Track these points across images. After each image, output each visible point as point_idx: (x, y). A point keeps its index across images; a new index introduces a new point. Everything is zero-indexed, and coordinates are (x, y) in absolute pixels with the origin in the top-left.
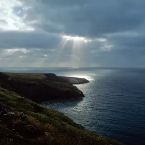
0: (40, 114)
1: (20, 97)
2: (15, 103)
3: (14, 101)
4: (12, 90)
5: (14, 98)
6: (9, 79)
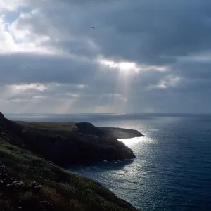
0: (63, 184)
1: (36, 158)
5: (27, 160)
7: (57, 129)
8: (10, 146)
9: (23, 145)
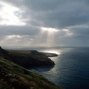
1: (15, 65)
2: (12, 68)
3: (12, 67)
4: (11, 61)
5: (12, 65)
6: (9, 54)
7: (23, 53)
8: (4, 60)
9: (10, 59)
